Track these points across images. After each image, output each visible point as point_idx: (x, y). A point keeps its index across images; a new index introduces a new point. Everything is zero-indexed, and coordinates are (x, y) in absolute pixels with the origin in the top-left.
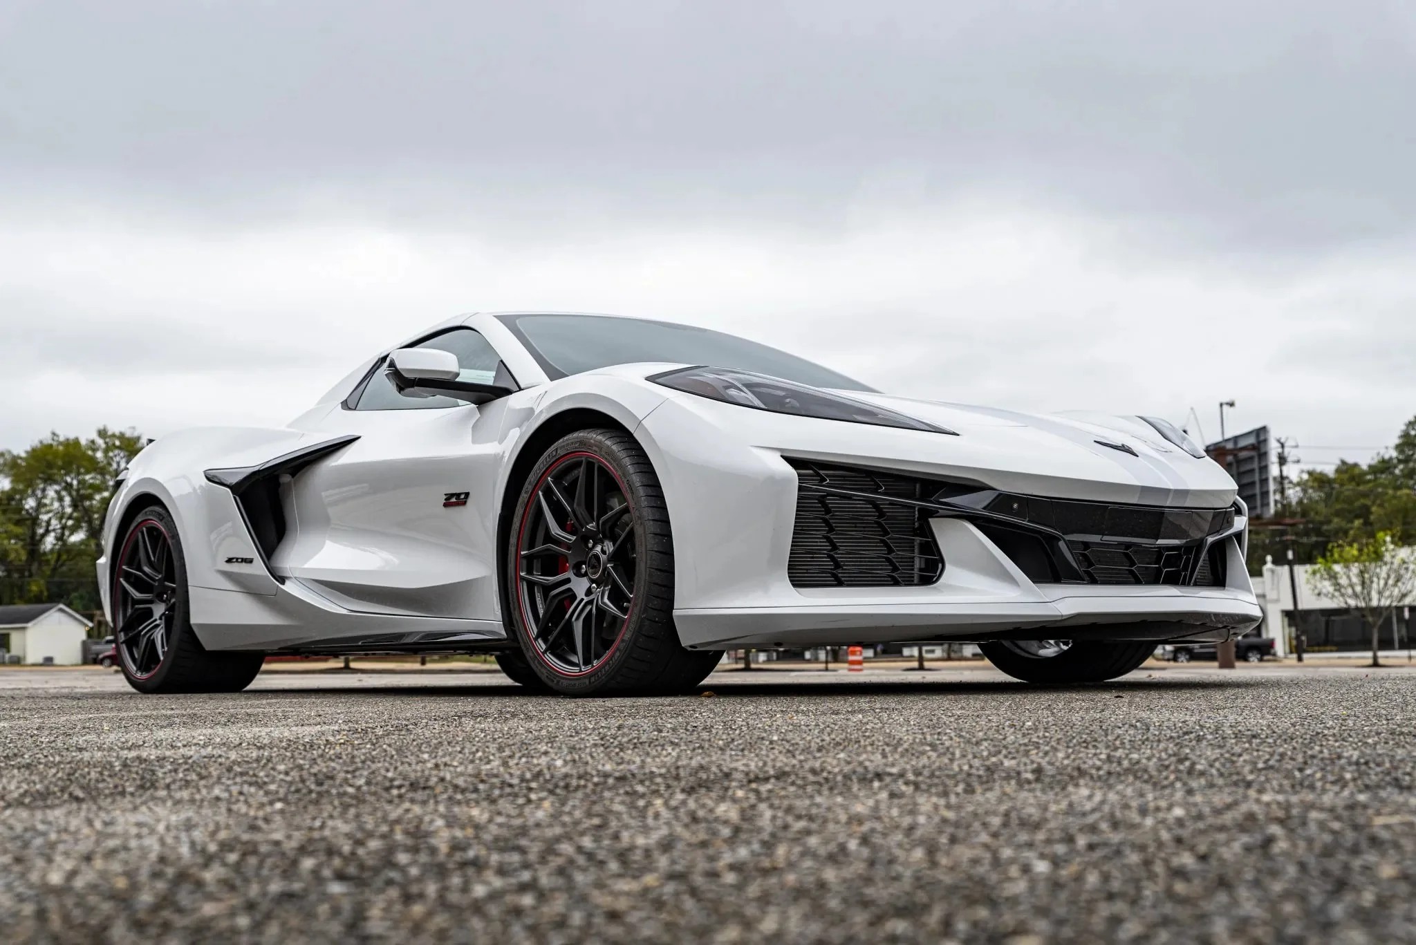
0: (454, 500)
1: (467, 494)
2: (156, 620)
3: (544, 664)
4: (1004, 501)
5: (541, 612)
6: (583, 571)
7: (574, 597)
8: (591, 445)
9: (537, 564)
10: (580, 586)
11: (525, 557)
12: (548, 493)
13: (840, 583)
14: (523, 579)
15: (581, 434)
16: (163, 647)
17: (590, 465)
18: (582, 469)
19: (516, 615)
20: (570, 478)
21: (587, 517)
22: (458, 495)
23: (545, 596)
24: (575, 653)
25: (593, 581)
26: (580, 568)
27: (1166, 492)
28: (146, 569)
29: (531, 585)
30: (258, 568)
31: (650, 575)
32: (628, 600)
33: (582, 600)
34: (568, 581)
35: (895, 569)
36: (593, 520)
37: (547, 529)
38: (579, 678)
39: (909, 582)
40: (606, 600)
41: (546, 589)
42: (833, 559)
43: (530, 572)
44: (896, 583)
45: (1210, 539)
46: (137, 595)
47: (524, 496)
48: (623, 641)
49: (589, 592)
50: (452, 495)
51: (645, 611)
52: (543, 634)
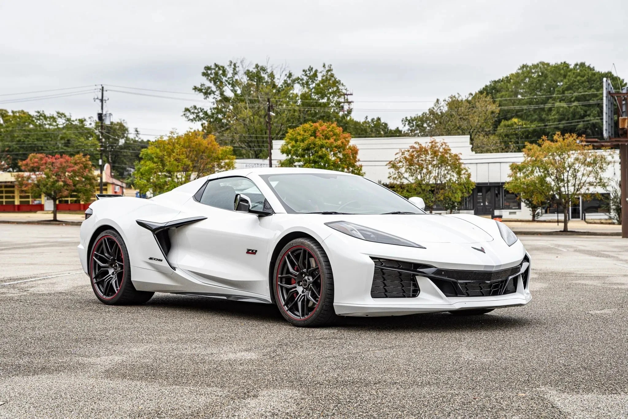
0: (251, 252)
1: (256, 251)
2: (110, 275)
3: (287, 315)
4: (439, 272)
5: (286, 298)
6: (301, 284)
7: (297, 293)
8: (305, 245)
9: (284, 280)
10: (300, 289)
11: (280, 277)
12: (289, 257)
13: (387, 297)
14: (279, 285)
15: (302, 240)
16: (117, 287)
17: (305, 251)
18: (302, 251)
19: (276, 297)
20: (297, 252)
21: (303, 267)
22: (253, 251)
23: (287, 292)
24: (298, 311)
25: (304, 288)
26: (300, 283)
27: (493, 267)
28: (106, 254)
29: (282, 287)
30: (164, 263)
31: (326, 291)
32: (318, 298)
33: (301, 294)
34: (296, 287)
35: (404, 292)
36: (305, 268)
37: (288, 269)
38: (299, 321)
39: (409, 297)
40: (310, 296)
41: (288, 290)
42: (385, 289)
43: (281, 282)
44: (404, 297)
45: (510, 277)
46: (102, 264)
47: (280, 257)
48: (316, 311)
49: (303, 292)
50: (250, 250)
51: (324, 302)
52: (286, 304)
